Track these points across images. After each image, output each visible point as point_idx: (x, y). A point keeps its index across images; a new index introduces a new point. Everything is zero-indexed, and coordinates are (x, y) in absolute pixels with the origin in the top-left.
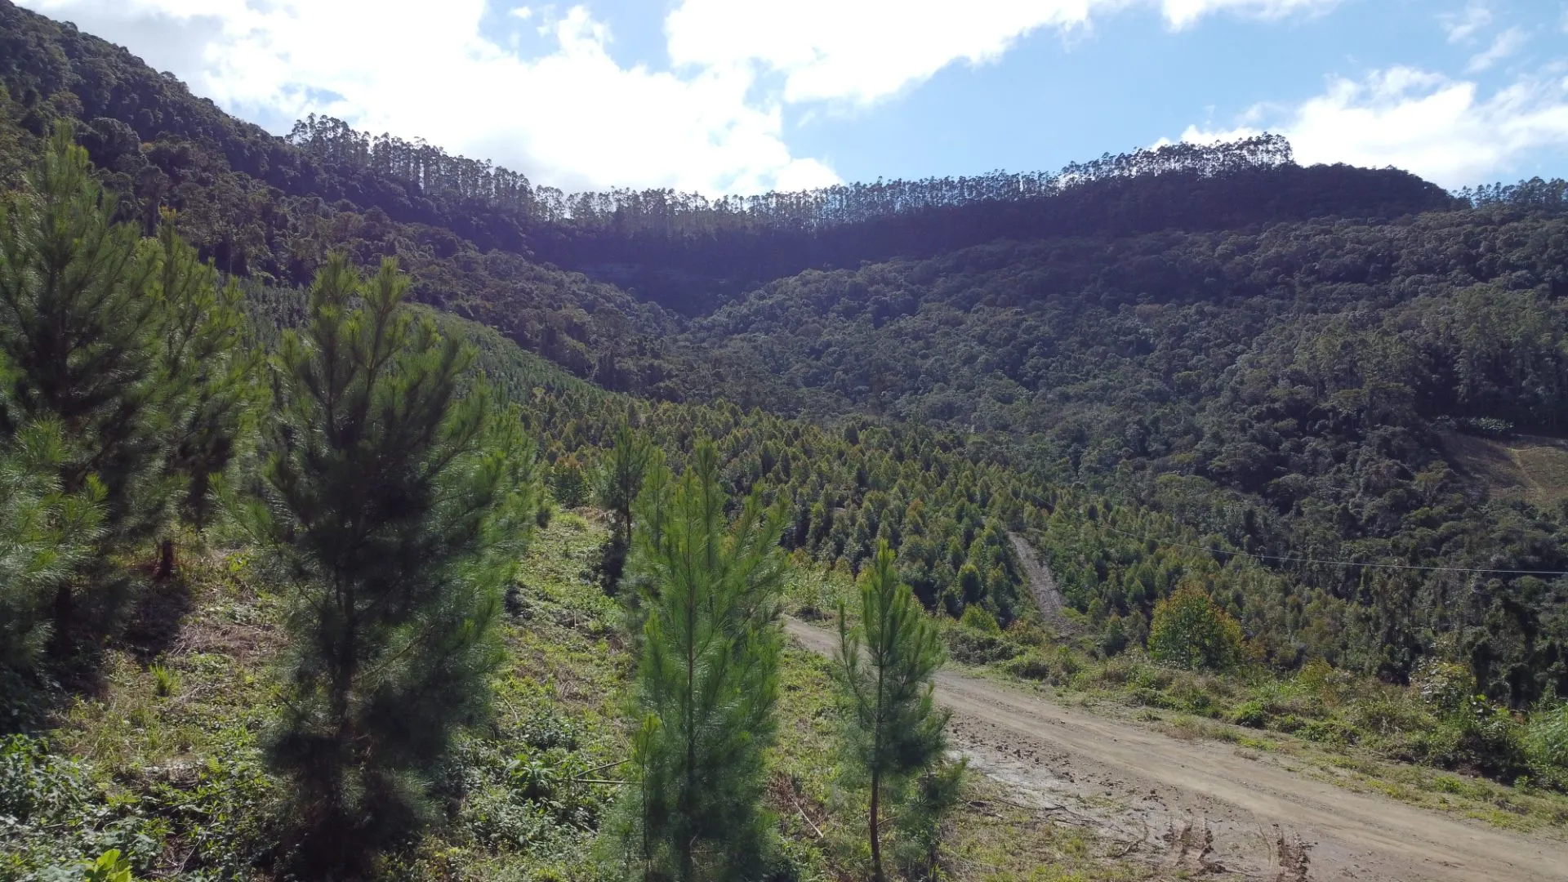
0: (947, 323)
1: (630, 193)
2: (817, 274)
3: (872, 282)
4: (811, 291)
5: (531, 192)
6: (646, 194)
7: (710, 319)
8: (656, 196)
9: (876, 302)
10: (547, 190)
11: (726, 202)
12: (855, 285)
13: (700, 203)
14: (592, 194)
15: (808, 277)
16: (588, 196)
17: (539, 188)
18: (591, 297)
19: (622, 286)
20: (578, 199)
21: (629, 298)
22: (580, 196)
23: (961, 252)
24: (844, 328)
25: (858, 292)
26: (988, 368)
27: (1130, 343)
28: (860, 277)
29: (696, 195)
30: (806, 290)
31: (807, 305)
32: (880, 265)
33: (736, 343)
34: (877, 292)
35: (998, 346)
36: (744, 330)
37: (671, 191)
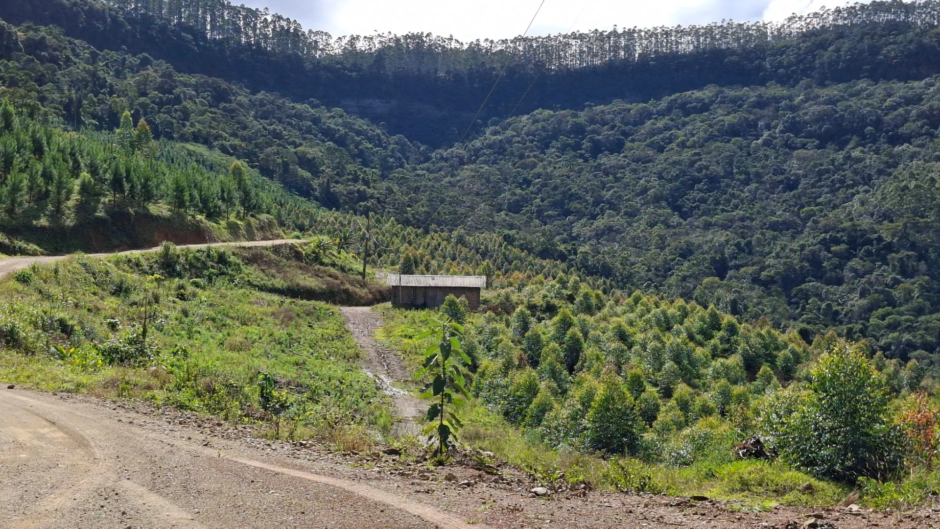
0: (637, 161)
1: (392, 36)
2: (547, 112)
3: (592, 121)
4: (537, 130)
5: (303, 34)
6: (406, 37)
7: (449, 151)
8: (417, 38)
9: (592, 140)
10: (317, 33)
11: (478, 45)
12: (576, 125)
13: (454, 45)
14: (358, 37)
15: (538, 116)
16: (354, 39)
17: (310, 31)
18: (342, 130)
19: (375, 120)
20: (344, 42)
21: (379, 131)
22: (348, 39)
23: (673, 97)
24: (556, 163)
25: (579, 130)
26: (657, 199)
27: (781, 182)
28: (583, 117)
29: (451, 39)
30: (533, 128)
31: (532, 141)
32: (602, 107)
33: (466, 172)
34: (594, 132)
35: (670, 181)
36: (474, 162)
37: (428, 35)
